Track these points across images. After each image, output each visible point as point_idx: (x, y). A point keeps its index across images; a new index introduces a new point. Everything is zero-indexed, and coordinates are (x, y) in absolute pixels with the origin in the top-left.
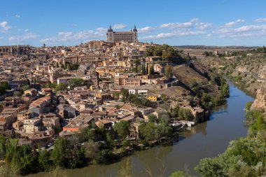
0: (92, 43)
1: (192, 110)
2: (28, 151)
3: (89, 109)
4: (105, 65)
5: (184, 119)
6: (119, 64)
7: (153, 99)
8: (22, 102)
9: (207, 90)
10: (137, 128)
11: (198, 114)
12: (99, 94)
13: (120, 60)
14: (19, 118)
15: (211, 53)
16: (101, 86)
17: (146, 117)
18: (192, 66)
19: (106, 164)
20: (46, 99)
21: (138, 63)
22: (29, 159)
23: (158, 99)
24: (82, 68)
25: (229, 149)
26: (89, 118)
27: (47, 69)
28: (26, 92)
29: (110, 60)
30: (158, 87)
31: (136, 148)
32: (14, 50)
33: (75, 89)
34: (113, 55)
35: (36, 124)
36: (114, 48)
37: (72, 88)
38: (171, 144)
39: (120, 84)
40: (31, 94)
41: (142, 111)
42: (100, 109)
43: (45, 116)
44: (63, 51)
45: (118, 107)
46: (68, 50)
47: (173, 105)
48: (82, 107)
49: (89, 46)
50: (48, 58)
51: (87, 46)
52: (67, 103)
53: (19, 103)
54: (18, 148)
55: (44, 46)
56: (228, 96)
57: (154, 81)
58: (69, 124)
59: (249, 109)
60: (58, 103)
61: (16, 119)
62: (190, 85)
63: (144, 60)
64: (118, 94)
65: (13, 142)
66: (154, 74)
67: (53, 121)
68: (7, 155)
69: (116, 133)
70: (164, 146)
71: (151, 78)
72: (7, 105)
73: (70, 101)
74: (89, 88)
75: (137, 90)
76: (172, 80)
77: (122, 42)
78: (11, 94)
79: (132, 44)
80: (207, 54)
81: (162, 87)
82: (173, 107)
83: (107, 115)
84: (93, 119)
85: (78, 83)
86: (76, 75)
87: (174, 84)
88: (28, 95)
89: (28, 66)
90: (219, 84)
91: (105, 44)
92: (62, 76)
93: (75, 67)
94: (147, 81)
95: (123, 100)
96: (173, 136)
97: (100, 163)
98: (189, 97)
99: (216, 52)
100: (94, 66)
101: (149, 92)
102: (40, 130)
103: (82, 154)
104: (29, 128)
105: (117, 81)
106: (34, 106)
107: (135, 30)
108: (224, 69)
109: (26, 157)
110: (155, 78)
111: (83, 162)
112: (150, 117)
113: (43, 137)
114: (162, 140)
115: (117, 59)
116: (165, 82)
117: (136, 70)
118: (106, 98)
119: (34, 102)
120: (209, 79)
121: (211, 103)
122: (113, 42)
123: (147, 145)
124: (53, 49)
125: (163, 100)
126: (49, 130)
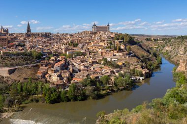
0: (84, 32)
1: (143, 71)
2: (55, 91)
3: (86, 69)
4: (92, 44)
5: (138, 76)
6: (100, 44)
7: (120, 64)
8: (50, 64)
9: (149, 60)
10: (113, 80)
11: (146, 73)
12: (91, 60)
13: (101, 41)
14: (49, 72)
15: (150, 39)
16: (92, 56)
17: (117, 74)
18: (140, 46)
19: (97, 99)
20: (63, 62)
21: (111, 44)
22: (56, 95)
23: (123, 64)
24: (80, 45)
25: (167, 94)
26: (87, 73)
27: (60, 46)
28: (52, 58)
29: (95, 42)
30: (123, 58)
31: (113, 91)
32: (42, 35)
33: (77, 57)
34: (97, 39)
35: (58, 76)
36: (97, 35)
37: (75, 57)
38: (132, 89)
39: (102, 55)
41: (115, 70)
42: (92, 69)
43: (62, 72)
44: (69, 36)
45: (101, 68)
46: (71, 36)
47: (132, 67)
48: (82, 67)
50: (60, 40)
51: (82, 34)
52: (73, 64)
53: (48, 64)
54: (49, 89)
55: (58, 33)
56: (161, 63)
57: (121, 54)
58: (76, 76)
59: (175, 71)
60: (69, 65)
61: (47, 73)
62: (140, 57)
63: (114, 42)
64: (101, 61)
65: (47, 85)
66: (120, 50)
67: (67, 74)
68: (44, 92)
69: (102, 82)
70: (128, 90)
71: (119, 52)
72: (42, 65)
73: (75, 64)
74: (84, 56)
75: (111, 59)
76: (130, 53)
77: (101, 32)
78: (44, 59)
79: (106, 33)
80: (147, 40)
81: (125, 57)
82: (132, 69)
83: (95, 72)
84: (89, 74)
85: (78, 54)
86: (77, 50)
87: (132, 56)
88: (53, 60)
89: (50, 44)
90: (156, 57)
91: (92, 33)
92: (70, 50)
93: (76, 45)
94: (116, 54)
95: (104, 64)
96: (133, 85)
97: (94, 98)
98: (140, 63)
99: (152, 39)
100: (86, 45)
101: (118, 60)
102: (61, 79)
103: (84, 93)
104: (55, 78)
105: (100, 54)
106: (57, 66)
107: (108, 25)
108: (157, 48)
109: (54, 94)
110: (121, 52)
111: (85, 98)
112: (120, 74)
113: (62, 83)
114: (127, 87)
115: (99, 41)
116: (127, 54)
117: (110, 47)
118: (94, 62)
119: (56, 64)
120: (150, 54)
121: (152, 67)
122: (96, 32)
123: (119, 89)
124: (63, 35)
125: (126, 65)
126: (65, 79)
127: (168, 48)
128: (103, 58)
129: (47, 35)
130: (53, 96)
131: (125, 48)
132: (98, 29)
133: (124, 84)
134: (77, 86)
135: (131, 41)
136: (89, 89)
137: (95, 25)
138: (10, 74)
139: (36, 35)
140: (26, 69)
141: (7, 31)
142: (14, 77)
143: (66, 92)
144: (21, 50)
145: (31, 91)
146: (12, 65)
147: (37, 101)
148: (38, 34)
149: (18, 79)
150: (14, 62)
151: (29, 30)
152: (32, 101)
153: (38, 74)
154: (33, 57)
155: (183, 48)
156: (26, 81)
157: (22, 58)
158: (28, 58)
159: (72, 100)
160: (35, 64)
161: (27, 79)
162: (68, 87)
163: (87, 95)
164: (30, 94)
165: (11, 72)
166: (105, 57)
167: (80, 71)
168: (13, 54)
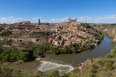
0: (65, 22)
1: (96, 40)
4: (70, 28)
5: (94, 43)
7: (85, 37)
8: (53, 37)
9: (98, 36)
12: (70, 35)
13: (74, 27)
14: (53, 41)
16: (71, 33)
17: (84, 42)
18: (93, 29)
20: (58, 36)
21: (79, 28)
24: (64, 28)
26: (70, 42)
27: (54, 29)
30: (86, 34)
32: (46, 24)
36: (71, 24)
37: (63, 34)
39: (75, 33)
41: (83, 40)
42: (72, 39)
43: (59, 40)
44: (57, 24)
45: (76, 39)
46: (59, 24)
47: (91, 39)
50: (54, 26)
51: (63, 23)
52: (63, 37)
54: (55, 48)
55: (52, 23)
56: (104, 37)
57: (85, 32)
59: (112, 41)
60: (61, 37)
62: (93, 34)
64: (75, 36)
66: (84, 31)
67: (62, 42)
69: (78, 46)
75: (80, 35)
76: (89, 32)
78: (50, 35)
79: (75, 23)
80: (95, 26)
83: (74, 41)
85: (64, 32)
86: (63, 30)
87: (90, 33)
88: (54, 35)
89: (50, 28)
90: (101, 34)
91: (68, 23)
92: (59, 31)
93: (62, 28)
94: (82, 32)
95: (77, 37)
96: (92, 47)
97: (75, 53)
98: (94, 37)
99: (97, 25)
100: (67, 28)
101: (84, 35)
107: (76, 19)
108: (100, 30)
109: (58, 50)
111: (71, 52)
113: (60, 46)
116: (88, 33)
117: (79, 29)
118: (72, 36)
119: (56, 37)
120: (98, 32)
121: (100, 39)
122: (70, 22)
123: (86, 49)
124: (54, 24)
125: (87, 38)
126: (61, 44)
127: (106, 30)
128: (76, 35)
129: (48, 24)
130: (57, 51)
131: (87, 30)
132: (72, 21)
133: (89, 47)
134: (67, 47)
135: (88, 26)
136: (73, 49)
137: (70, 19)
138: (37, 41)
139: (43, 24)
140: (43, 39)
141: (30, 22)
142: (38, 42)
143: (63, 50)
144: (40, 31)
145: (47, 49)
146: (37, 37)
147: (50, 53)
148: (44, 24)
149: (40, 44)
150: (38, 36)
151: (39, 22)
152: (48, 53)
153: (49, 42)
154: (45, 34)
155: (115, 30)
156: (44, 44)
157: (41, 34)
158: (43, 34)
159: (65, 53)
162: (63, 47)
165: (37, 40)
166: (77, 34)
167: (67, 40)
168: (37, 33)
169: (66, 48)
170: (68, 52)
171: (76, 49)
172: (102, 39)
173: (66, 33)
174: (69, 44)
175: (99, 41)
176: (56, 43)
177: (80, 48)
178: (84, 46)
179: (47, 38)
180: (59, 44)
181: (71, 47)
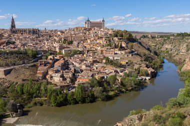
0: (77, 28)
1: (148, 70)
3: (88, 68)
4: (89, 42)
5: (143, 75)
6: (98, 41)
7: (124, 63)
8: (48, 63)
10: (119, 80)
11: (152, 72)
12: (91, 59)
13: (98, 39)
14: (49, 73)
15: (147, 36)
16: (91, 55)
17: (121, 74)
18: (140, 43)
19: (107, 101)
20: (62, 61)
21: (110, 41)
22: (62, 97)
23: (127, 63)
24: (75, 43)
25: (180, 93)
26: (90, 74)
27: (52, 43)
28: (49, 57)
29: (92, 39)
30: (126, 56)
31: (121, 92)
32: (30, 32)
33: (75, 56)
34: (92, 36)
35: (61, 77)
36: (91, 32)
37: (73, 55)
38: (139, 90)
39: (102, 53)
40: (52, 58)
42: (95, 68)
43: (64, 72)
44: (59, 33)
45: (104, 67)
46: (62, 32)
47: (136, 67)
48: (84, 67)
49: (75, 30)
50: (50, 37)
51: (74, 30)
52: (73, 64)
54: (54, 91)
55: (46, 30)
56: (164, 62)
57: (123, 52)
59: (180, 70)
60: (68, 64)
61: (47, 73)
63: (113, 39)
64: (102, 60)
66: (122, 48)
67: (70, 75)
68: (49, 94)
69: (109, 82)
70: (136, 91)
71: (121, 50)
72: (41, 65)
74: (83, 55)
75: (113, 58)
76: (133, 52)
77: (96, 28)
78: (41, 58)
79: (102, 29)
80: (145, 37)
81: (128, 56)
83: (99, 72)
84: (93, 74)
85: (76, 53)
86: (73, 47)
87: (135, 54)
88: (51, 59)
89: (40, 41)
90: (157, 55)
91: (85, 29)
92: (64, 48)
93: (71, 43)
94: (118, 52)
95: (106, 63)
97: (103, 100)
98: (144, 62)
99: (150, 36)
100: (82, 42)
101: (121, 58)
103: (93, 95)
105: (100, 52)
106: (57, 65)
107: (103, 21)
109: (60, 96)
110: (123, 50)
111: (93, 99)
112: (124, 74)
113: (66, 84)
114: (135, 87)
116: (130, 53)
117: (110, 45)
118: (95, 62)
119: (56, 63)
120: (151, 52)
121: (156, 66)
122: (90, 28)
123: (127, 90)
124: (52, 31)
125: (129, 64)
126: (68, 80)
127: (167, 46)
128: (105, 57)
129: (34, 32)
130: (60, 98)
131: (127, 46)
132: (94, 25)
133: (133, 84)
134: (84, 88)
135: (130, 38)
136: (97, 90)
137: (88, 21)
138: (6, 75)
139: (22, 31)
140: (24, 69)
142: (11, 78)
143: (73, 94)
144: (14, 48)
145: (33, 93)
146: (7, 65)
147: (42, 104)
148: (25, 31)
149: (15, 81)
150: (8, 61)
151: (13, 26)
152: (35, 104)
153: (38, 75)
154: (28, 56)
155: (185, 46)
156: (25, 82)
157: (17, 57)
158: (23, 56)
159: (80, 102)
160: (32, 64)
161: (26, 80)
162: (74, 87)
163: (95, 96)
164: (32, 97)
165: (7, 73)
166: (107, 55)
167: (82, 71)
168: (5, 53)
169: (80, 90)
170: (87, 98)
171: (103, 91)
172: (161, 66)
173: (81, 53)
174: (87, 80)
175: (153, 70)
176: (57, 79)
177: (113, 88)
178: (122, 84)
179: (35, 66)
180: (64, 79)
181: (92, 87)
